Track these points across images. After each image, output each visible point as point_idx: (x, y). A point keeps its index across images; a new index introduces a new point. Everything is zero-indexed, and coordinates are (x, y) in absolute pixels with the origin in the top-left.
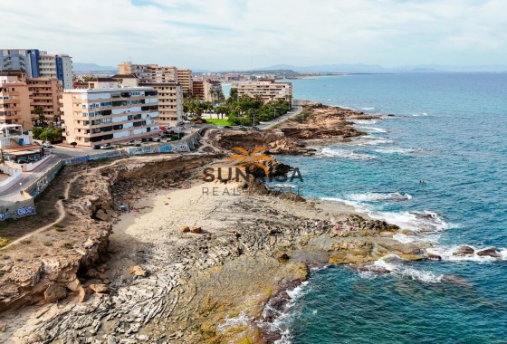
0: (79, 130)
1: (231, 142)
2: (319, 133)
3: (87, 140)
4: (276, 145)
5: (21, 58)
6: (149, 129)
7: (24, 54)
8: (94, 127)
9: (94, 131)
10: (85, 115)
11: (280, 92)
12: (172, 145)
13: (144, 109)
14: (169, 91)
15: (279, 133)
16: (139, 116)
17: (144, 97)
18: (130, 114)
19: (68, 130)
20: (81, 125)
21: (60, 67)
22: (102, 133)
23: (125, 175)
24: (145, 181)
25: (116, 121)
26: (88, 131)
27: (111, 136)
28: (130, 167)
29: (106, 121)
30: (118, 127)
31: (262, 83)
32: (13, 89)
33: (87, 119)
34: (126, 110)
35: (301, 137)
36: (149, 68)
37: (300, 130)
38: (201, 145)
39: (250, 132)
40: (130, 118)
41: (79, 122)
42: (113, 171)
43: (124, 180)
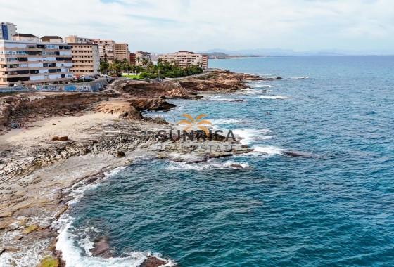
1: (135, 89)
2: (213, 87)
3: (5, 80)
4: (172, 93)
6: (63, 76)
8: (11, 70)
9: (12, 73)
10: (3, 60)
11: (195, 61)
12: (76, 86)
13: (59, 59)
14: (86, 49)
15: (177, 84)
16: (54, 65)
17: (59, 50)
18: (45, 62)
21: (5, 33)
22: (19, 76)
23: (27, 104)
24: (45, 109)
25: (32, 66)
26: (6, 73)
27: (27, 79)
28: (32, 98)
29: (22, 66)
30: (33, 72)
31: (181, 54)
33: (4, 63)
34: (42, 59)
35: (197, 89)
36: (91, 41)
37: (196, 84)
38: (106, 89)
39: (151, 82)
40: (45, 65)
42: (16, 100)
43: (26, 108)
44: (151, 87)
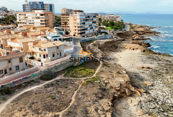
0: (75, 30)
2: (144, 33)
3: (78, 34)
4: (135, 37)
5: (37, 5)
6: (93, 30)
7: (38, 3)
9: (80, 30)
10: (78, 24)
11: (118, 19)
12: (107, 36)
13: (93, 22)
15: (134, 32)
16: (92, 25)
17: (93, 18)
19: (71, 30)
20: (77, 28)
21: (51, 8)
22: (83, 31)
23: (99, 47)
24: (106, 49)
25: (86, 27)
27: (84, 33)
28: (101, 43)
29: (84, 27)
30: (86, 29)
31: (111, 16)
32: (47, 15)
33: (79, 25)
34: (89, 23)
36: (71, 10)
39: (125, 32)
40: (89, 26)
41: (75, 27)
42: (96, 45)
44: (124, 34)
